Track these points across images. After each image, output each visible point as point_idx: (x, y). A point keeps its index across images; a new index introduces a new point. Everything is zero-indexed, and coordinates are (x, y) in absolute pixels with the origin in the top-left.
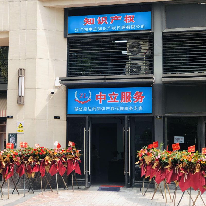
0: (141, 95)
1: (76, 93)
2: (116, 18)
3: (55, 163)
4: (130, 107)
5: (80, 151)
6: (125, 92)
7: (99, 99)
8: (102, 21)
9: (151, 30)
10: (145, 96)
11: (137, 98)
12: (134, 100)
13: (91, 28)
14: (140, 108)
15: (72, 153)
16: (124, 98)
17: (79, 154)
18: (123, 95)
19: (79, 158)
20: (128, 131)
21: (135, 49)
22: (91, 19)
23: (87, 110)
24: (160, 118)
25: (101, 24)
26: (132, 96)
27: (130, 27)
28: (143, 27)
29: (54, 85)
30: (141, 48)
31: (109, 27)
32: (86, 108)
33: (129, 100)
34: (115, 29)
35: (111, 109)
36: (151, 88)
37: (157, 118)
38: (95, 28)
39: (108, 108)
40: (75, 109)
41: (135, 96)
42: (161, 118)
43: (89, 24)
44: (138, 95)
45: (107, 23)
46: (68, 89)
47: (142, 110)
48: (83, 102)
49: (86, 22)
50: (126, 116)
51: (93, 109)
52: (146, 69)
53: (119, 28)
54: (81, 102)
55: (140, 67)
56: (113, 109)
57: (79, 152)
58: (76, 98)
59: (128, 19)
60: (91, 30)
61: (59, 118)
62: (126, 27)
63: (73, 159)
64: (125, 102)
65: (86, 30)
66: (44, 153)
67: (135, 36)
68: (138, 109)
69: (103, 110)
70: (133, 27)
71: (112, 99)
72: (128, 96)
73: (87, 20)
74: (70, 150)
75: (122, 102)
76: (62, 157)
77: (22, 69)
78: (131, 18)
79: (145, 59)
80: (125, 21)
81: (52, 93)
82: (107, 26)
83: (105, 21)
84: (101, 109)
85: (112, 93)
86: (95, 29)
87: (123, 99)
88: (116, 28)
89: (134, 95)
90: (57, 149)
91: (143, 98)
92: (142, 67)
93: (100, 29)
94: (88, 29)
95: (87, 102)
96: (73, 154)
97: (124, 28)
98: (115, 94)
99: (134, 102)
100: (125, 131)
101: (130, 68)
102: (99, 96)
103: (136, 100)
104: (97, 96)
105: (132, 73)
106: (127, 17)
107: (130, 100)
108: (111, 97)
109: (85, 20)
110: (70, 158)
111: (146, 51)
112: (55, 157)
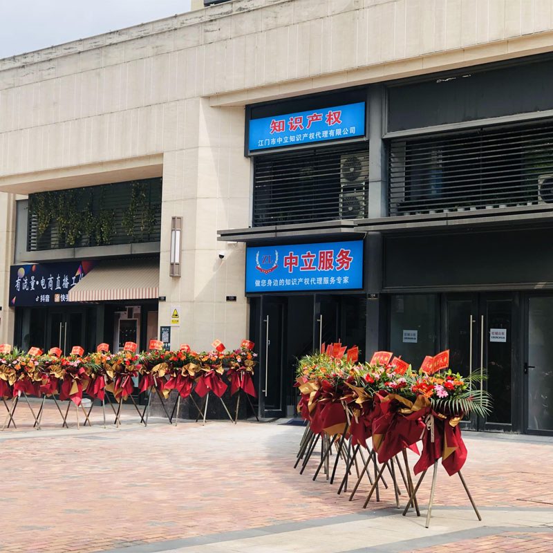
0: (348, 256)
1: (258, 255)
2: (315, 118)
4: (332, 278)
6: (325, 251)
7: (288, 264)
8: (295, 125)
9: (365, 135)
10: (353, 258)
11: (342, 261)
12: (338, 265)
14: (346, 280)
18: (322, 257)
20: (319, 320)
21: (352, 170)
22: (280, 122)
23: (273, 284)
24: (375, 297)
25: (294, 129)
26: (335, 258)
27: (335, 132)
28: (353, 131)
30: (361, 169)
31: (305, 135)
32: (271, 280)
34: (313, 137)
35: (305, 282)
36: (361, 243)
37: (370, 297)
39: (301, 280)
40: (256, 283)
41: (339, 258)
43: (277, 130)
44: (343, 255)
45: (302, 128)
46: (248, 248)
47: (348, 282)
48: (267, 271)
49: (273, 128)
51: (280, 282)
53: (318, 135)
54: (264, 270)
55: (358, 203)
56: (308, 283)
58: (258, 263)
59: (332, 119)
60: (279, 141)
61: (235, 299)
62: (329, 133)
64: (325, 269)
65: (273, 142)
68: (342, 281)
70: (339, 132)
71: (306, 265)
72: (328, 258)
73: (275, 123)
75: (321, 269)
78: (337, 117)
79: (364, 189)
80: (327, 121)
81: (221, 257)
82: (302, 133)
83: (300, 124)
84: (291, 283)
85: (307, 253)
86: (286, 139)
87: (322, 263)
89: (337, 256)
91: (350, 262)
93: (292, 139)
94: (276, 141)
95: (272, 270)
97: (325, 134)
98: (311, 254)
99: (338, 268)
102: (289, 260)
104: (286, 259)
106: (330, 115)
107: (332, 265)
108: (305, 260)
109: (272, 124)
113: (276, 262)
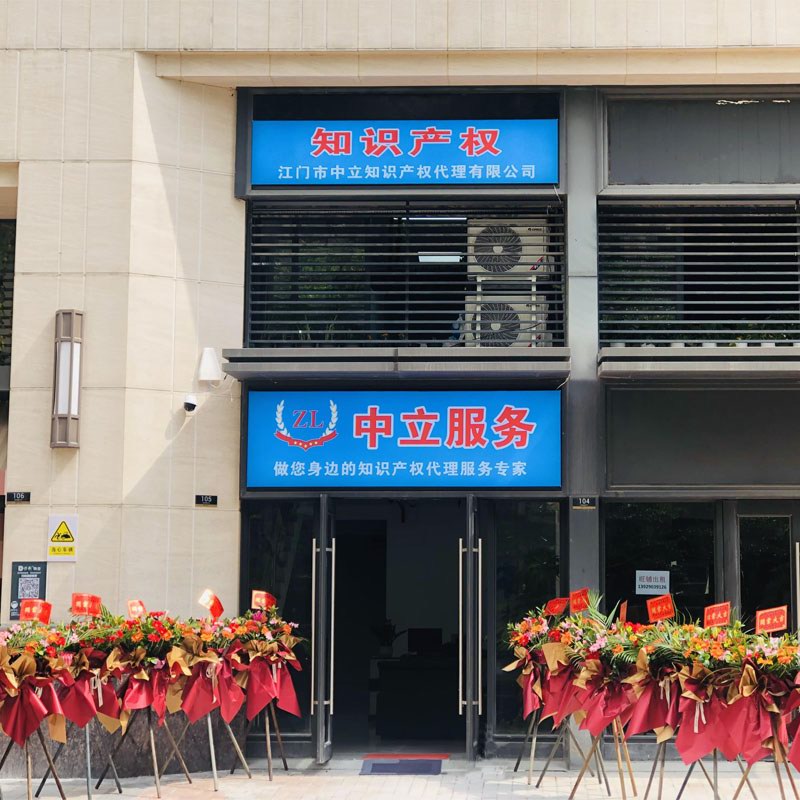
0: (522, 421)
1: (280, 408)
2: (431, 136)
3: (204, 673)
4: (483, 463)
5: (296, 626)
6: (465, 408)
7: (366, 430)
8: (380, 145)
9: (557, 185)
10: (535, 425)
11: (508, 430)
12: (497, 437)
13: (337, 168)
14: (519, 469)
15: (269, 636)
16: (460, 429)
17: (292, 639)
18: (457, 420)
19: (293, 654)
20: (475, 550)
21: (498, 250)
22: (337, 135)
23: (323, 471)
24: (589, 505)
25: (377, 153)
26: (490, 422)
27: (484, 171)
28: (529, 172)
29: (197, 374)
30: (521, 250)
31: (407, 169)
32: (318, 464)
33: (478, 438)
34: (427, 174)
35: (412, 470)
36: (556, 395)
37: (579, 505)
38: (355, 167)
39: (400, 465)
40: (275, 468)
41: (499, 424)
42: (592, 502)
43: (330, 151)
44: (510, 419)
45: (397, 152)
46: (251, 393)
47: (525, 473)
48: (308, 444)
49: (319, 145)
50: (470, 496)
51: (343, 469)
52: (537, 324)
53: (441, 172)
54: (299, 442)
55: (515, 316)
56: (420, 471)
57: (294, 632)
58: (281, 426)
59: (477, 143)
60: (337, 173)
61: (214, 501)
62: (468, 170)
63: (272, 659)
64: (463, 446)
65: (320, 173)
66: (166, 635)
67: (498, 205)
68: (510, 471)
69: (380, 473)
70: (494, 172)
71: (415, 434)
72: (473, 422)
73: (324, 136)
74: (259, 623)
75: (454, 444)
76: (231, 650)
77: (70, 313)
78: (488, 140)
79: (534, 289)
80: (464, 147)
81: (190, 407)
82: (399, 163)
83: (392, 144)
84: (375, 470)
85: (416, 409)
86: (355, 171)
87: (456, 433)
88: (432, 173)
89: (495, 420)
90: (209, 621)
91: (528, 432)
92: (522, 317)
93: (372, 173)
94: (328, 172)
95: (320, 442)
96: (272, 639)
97: (459, 172)
98: (426, 413)
99: (498, 445)
100: (465, 550)
101: (478, 318)
102: (369, 422)
103: (506, 437)
104: (359, 419)
105: (487, 338)
106: (471, 135)
107: (483, 437)
108: (412, 425)
109: (316, 137)
110: (259, 654)
111: (535, 259)
112: (205, 650)
113: (332, 426)
